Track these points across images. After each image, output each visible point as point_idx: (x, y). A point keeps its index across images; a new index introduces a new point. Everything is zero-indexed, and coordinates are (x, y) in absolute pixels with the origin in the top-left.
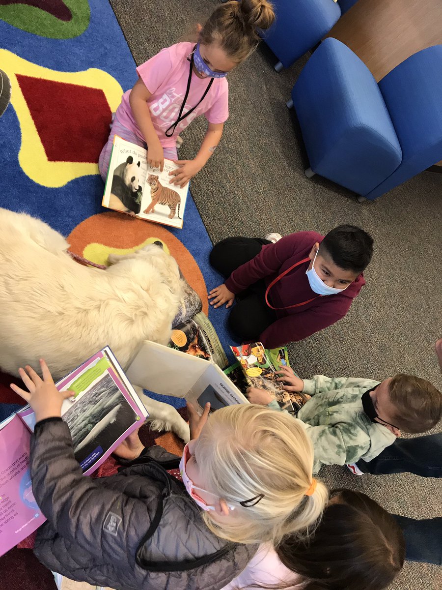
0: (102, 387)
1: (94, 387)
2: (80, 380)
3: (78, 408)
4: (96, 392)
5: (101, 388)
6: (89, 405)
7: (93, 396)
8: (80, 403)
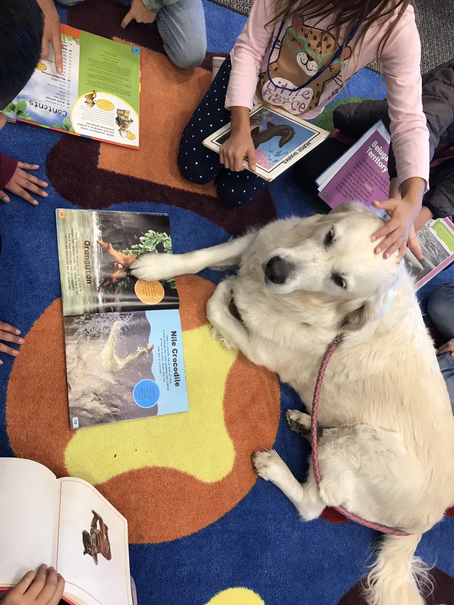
0: (439, 252)
1: (439, 244)
2: (446, 231)
3: (423, 231)
4: (436, 246)
5: (438, 250)
6: (425, 240)
7: (432, 243)
8: (427, 232)
